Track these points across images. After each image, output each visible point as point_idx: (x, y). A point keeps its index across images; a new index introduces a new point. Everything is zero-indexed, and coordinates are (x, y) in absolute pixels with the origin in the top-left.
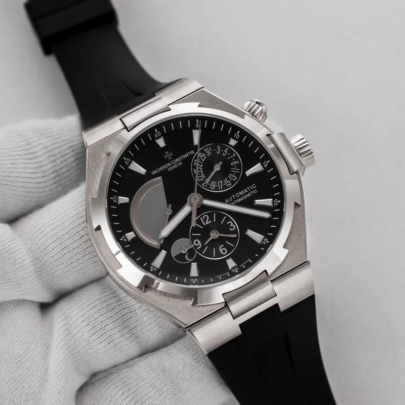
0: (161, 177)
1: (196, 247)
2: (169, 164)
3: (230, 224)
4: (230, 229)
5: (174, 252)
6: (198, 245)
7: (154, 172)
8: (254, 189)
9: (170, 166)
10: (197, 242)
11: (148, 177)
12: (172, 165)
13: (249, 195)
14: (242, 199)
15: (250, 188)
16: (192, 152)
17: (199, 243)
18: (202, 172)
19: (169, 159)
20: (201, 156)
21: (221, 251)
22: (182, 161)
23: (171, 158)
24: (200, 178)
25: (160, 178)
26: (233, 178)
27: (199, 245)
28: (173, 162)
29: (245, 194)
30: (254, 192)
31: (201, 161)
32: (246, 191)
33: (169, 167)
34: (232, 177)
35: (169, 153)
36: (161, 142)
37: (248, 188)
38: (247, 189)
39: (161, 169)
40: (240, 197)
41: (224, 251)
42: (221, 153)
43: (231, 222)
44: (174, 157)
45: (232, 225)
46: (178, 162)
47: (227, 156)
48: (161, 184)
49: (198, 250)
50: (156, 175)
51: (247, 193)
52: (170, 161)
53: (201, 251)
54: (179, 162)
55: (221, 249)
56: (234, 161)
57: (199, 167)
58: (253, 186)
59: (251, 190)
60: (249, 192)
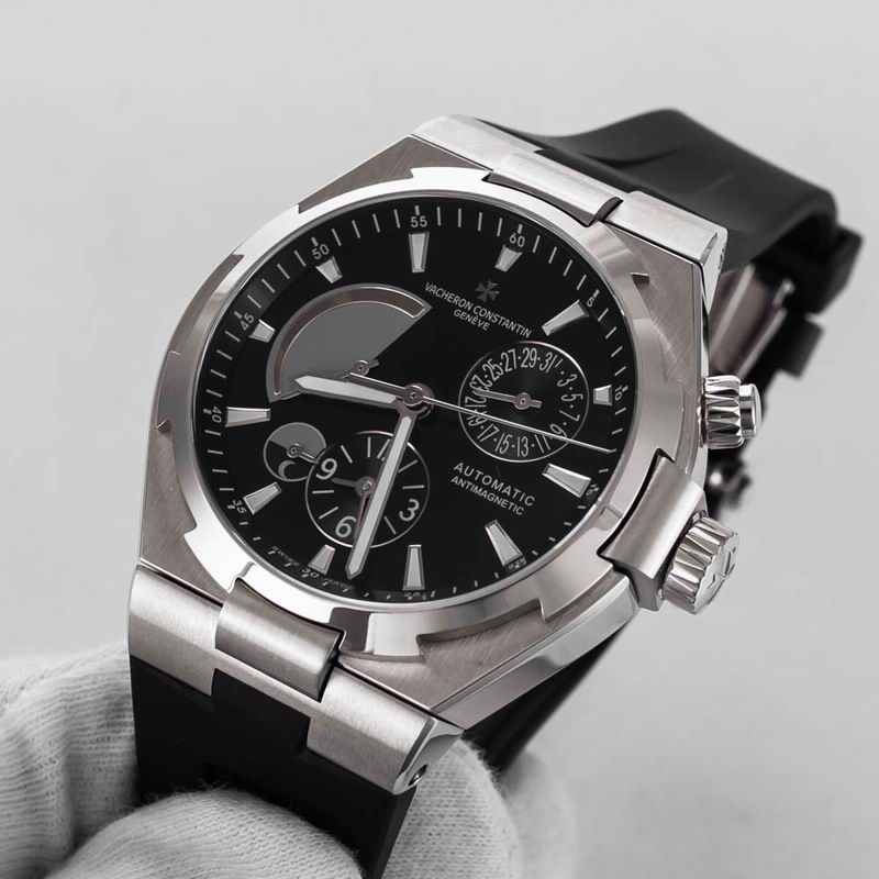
0: (430, 307)
1: (318, 469)
2: (469, 305)
3: (413, 505)
4: (401, 513)
5: (280, 436)
6: (327, 471)
7: (432, 289)
8: (522, 504)
9: (466, 310)
10: (329, 466)
11: (414, 283)
12: (471, 313)
13: (502, 503)
14: (485, 494)
15: (519, 495)
16: (527, 333)
17: (332, 471)
18: (495, 379)
19: (480, 297)
20: (529, 354)
21: (341, 524)
22: (493, 326)
23: (485, 300)
24: (479, 385)
25: (425, 307)
26: (523, 449)
27: (326, 474)
28: (478, 310)
29: (497, 493)
30: (517, 510)
31: (519, 362)
32: (508, 491)
33: (463, 309)
34: (522, 444)
35: (494, 289)
36: (506, 260)
37: (517, 491)
38: (513, 492)
39: (448, 297)
40: (485, 488)
41: (343, 530)
42: (565, 390)
43: (417, 504)
44: (491, 305)
45: (412, 510)
46: (483, 319)
47: (565, 406)
48: (413, 317)
49: (313, 477)
50: (428, 297)
51: (504, 496)
52: (476, 302)
53: (316, 484)
54: (487, 320)
55: (345, 522)
56: (563, 427)
57: (503, 367)
58: (528, 500)
59: (516, 501)
60: (510, 499)
